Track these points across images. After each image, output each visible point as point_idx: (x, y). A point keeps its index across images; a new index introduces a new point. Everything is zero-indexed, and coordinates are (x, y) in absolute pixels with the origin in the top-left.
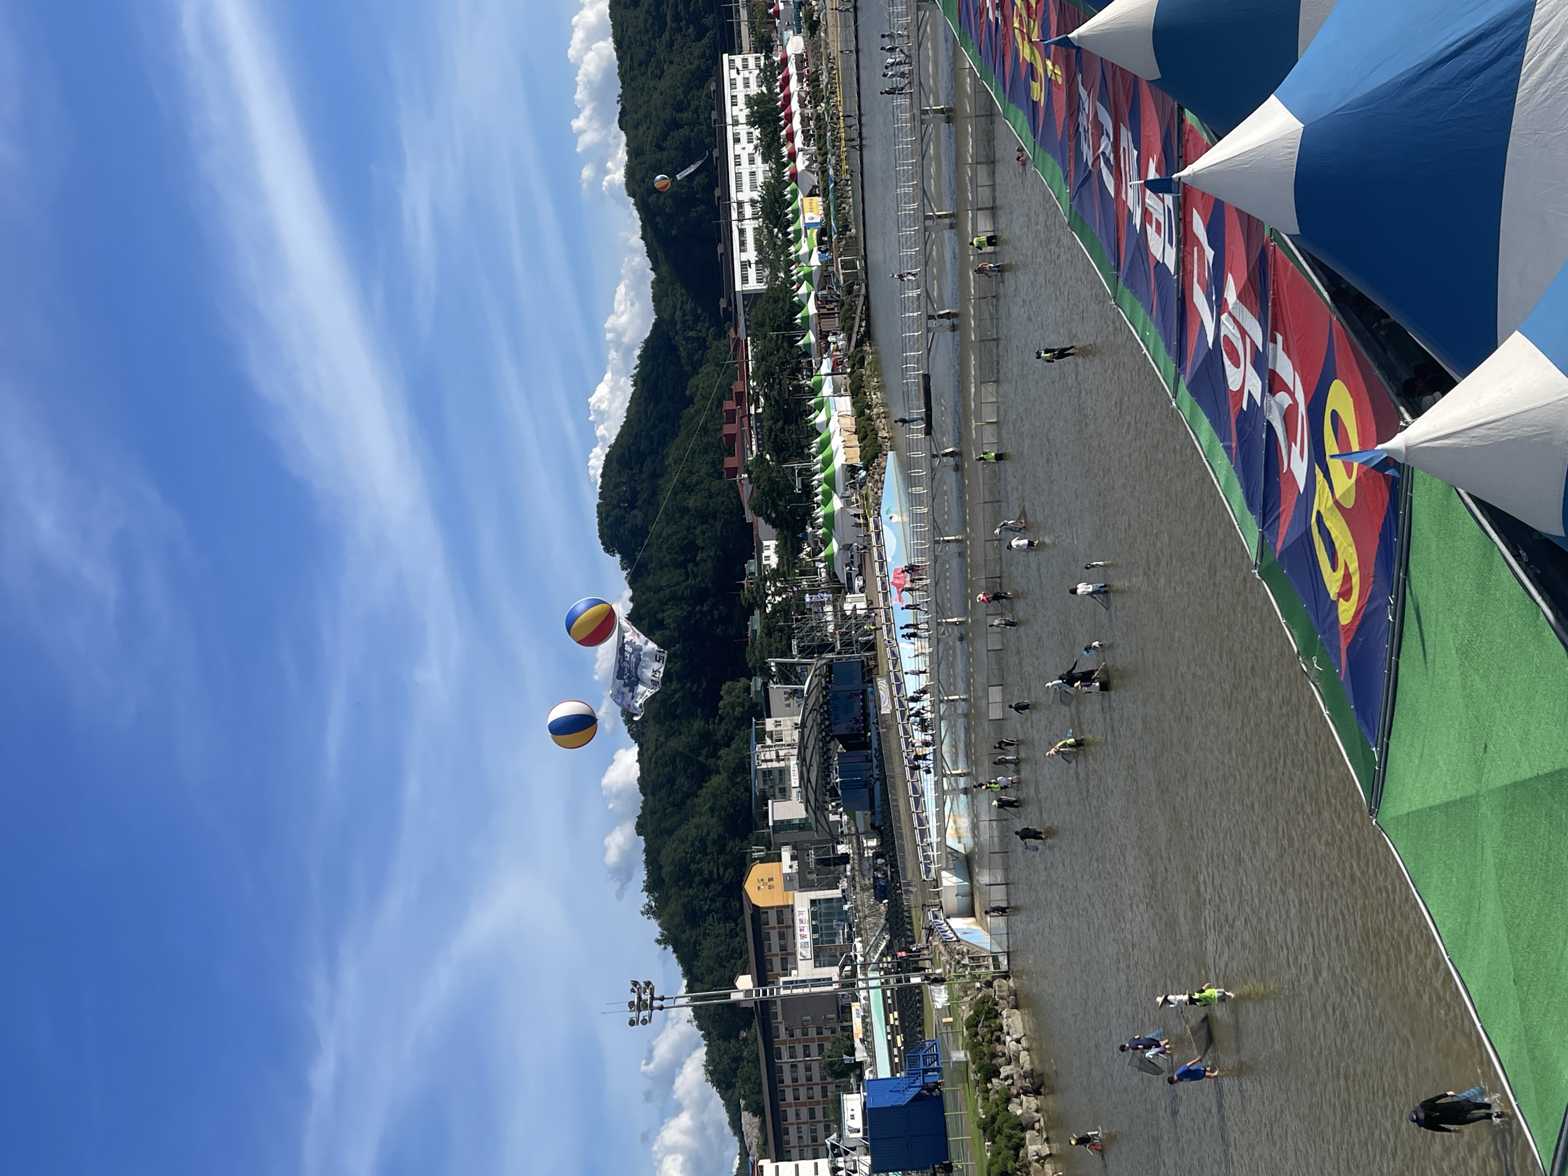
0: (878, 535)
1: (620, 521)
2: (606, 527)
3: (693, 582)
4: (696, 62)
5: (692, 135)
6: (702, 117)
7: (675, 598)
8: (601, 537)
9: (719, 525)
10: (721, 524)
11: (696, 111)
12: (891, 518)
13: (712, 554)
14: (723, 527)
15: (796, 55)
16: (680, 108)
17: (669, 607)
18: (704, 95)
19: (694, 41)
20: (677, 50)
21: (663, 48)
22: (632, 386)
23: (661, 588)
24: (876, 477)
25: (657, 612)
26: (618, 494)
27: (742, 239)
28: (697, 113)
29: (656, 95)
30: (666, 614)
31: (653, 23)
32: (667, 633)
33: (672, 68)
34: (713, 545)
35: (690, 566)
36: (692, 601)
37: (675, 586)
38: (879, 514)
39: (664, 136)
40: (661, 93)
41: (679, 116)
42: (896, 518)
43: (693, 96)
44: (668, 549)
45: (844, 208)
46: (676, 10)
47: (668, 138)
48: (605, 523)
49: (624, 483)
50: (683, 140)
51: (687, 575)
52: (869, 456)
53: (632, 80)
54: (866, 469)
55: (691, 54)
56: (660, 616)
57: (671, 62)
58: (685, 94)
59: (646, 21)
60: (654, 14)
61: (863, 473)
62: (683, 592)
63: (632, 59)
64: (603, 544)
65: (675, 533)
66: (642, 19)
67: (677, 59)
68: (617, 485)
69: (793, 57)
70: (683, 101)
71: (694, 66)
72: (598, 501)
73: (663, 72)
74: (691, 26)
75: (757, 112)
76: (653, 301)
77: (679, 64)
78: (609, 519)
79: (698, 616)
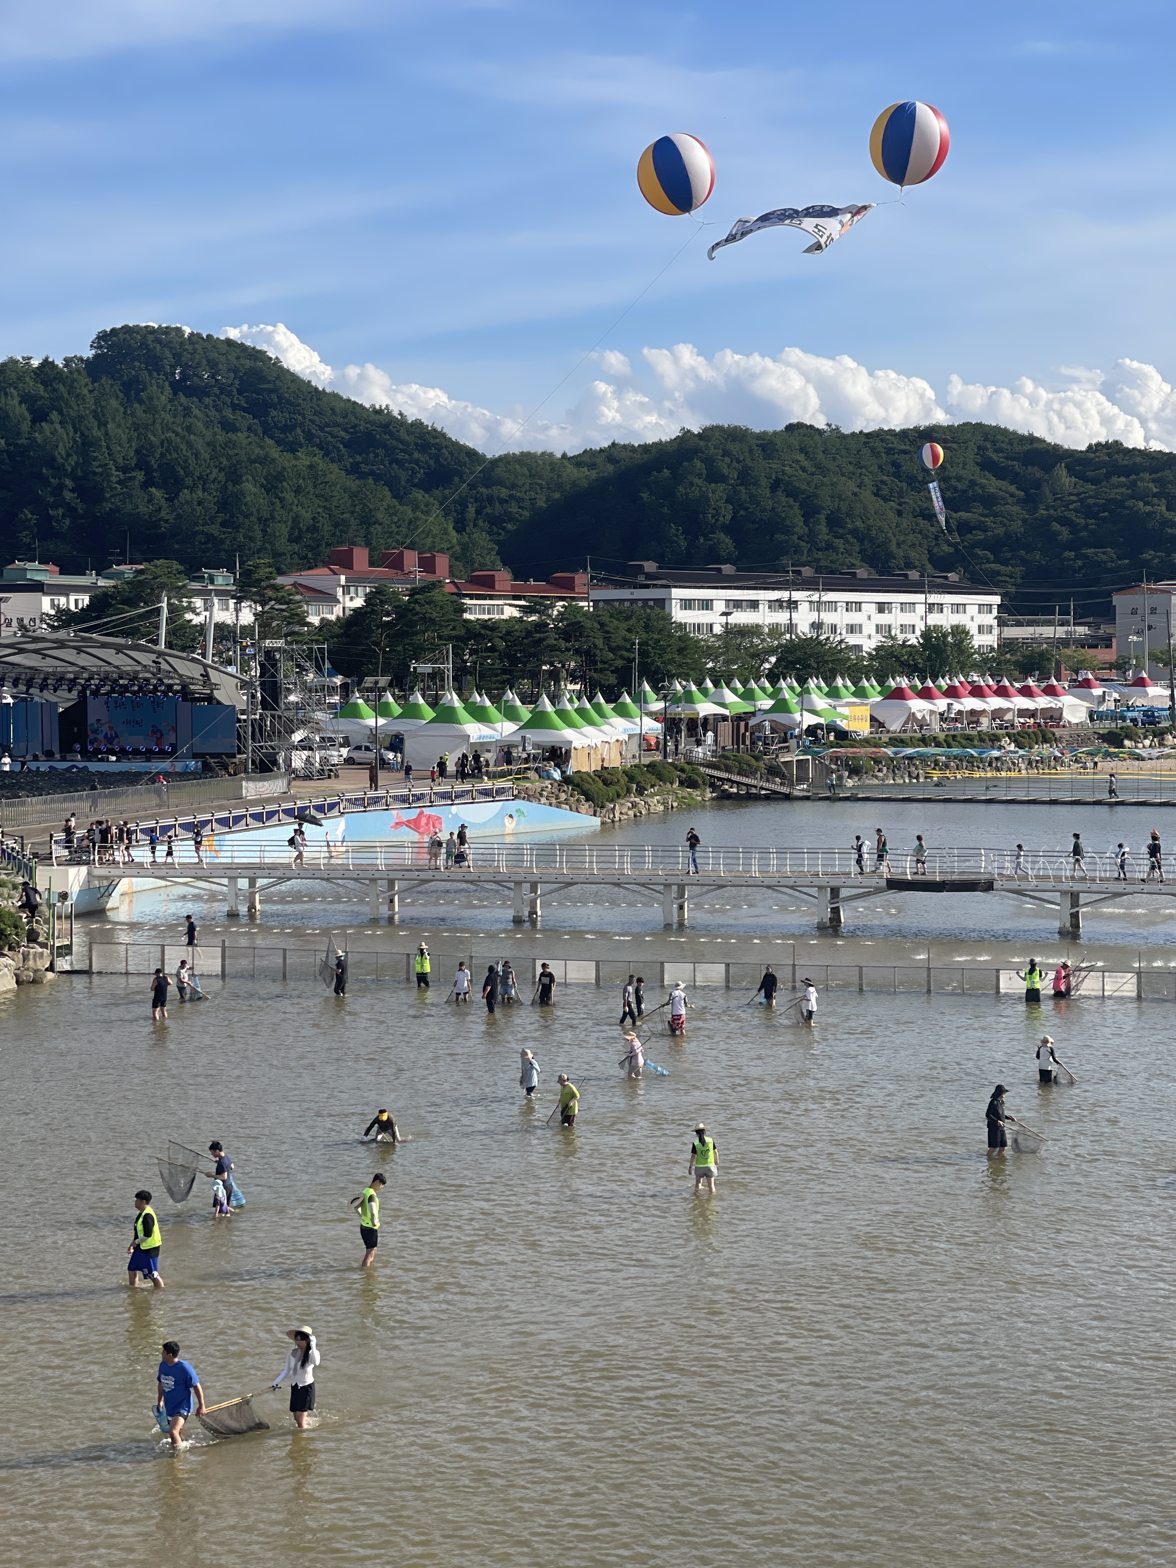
0: (486, 793)
1: (154, 363)
2: (144, 337)
3: (114, 479)
4: (900, 553)
5: (795, 537)
6: (820, 555)
7: (85, 446)
8: (126, 329)
9: (214, 529)
10: (216, 533)
11: (829, 546)
12: (511, 816)
13: (163, 514)
14: (210, 537)
15: (1061, 709)
16: (834, 521)
17: (71, 433)
18: (853, 561)
19: (929, 551)
20: (917, 524)
21: (920, 503)
22: (373, 406)
23: (102, 424)
24: (563, 796)
25: (61, 413)
26: (199, 365)
27: (744, 603)
28: (827, 549)
29: (852, 486)
30: (58, 426)
31: (955, 489)
32: (25, 427)
33: (891, 515)
34: (179, 516)
35: (140, 476)
36: (80, 474)
37: (108, 448)
38: (516, 797)
39: (793, 493)
40: (855, 494)
41: (822, 517)
42: (510, 825)
43: (852, 544)
44: (170, 441)
45: (880, 770)
46: (975, 528)
47: (791, 500)
48: (151, 337)
49: (213, 376)
50: (788, 523)
51: (125, 470)
52: (586, 786)
53: (873, 449)
54: (566, 780)
55: (913, 545)
56: (54, 416)
57: (900, 513)
58: (855, 532)
59: (959, 479)
60: (970, 493)
61: (557, 775)
62: (95, 459)
63: (904, 452)
64: (113, 330)
65: (197, 455)
66: (962, 472)
67: (905, 523)
68: (213, 365)
69: (1060, 705)
70: (842, 527)
71: (894, 548)
72: (187, 330)
73: (885, 499)
74: (951, 550)
75: (945, 643)
76: (522, 454)
77: (897, 525)
78: (158, 347)
79: (54, 481)
